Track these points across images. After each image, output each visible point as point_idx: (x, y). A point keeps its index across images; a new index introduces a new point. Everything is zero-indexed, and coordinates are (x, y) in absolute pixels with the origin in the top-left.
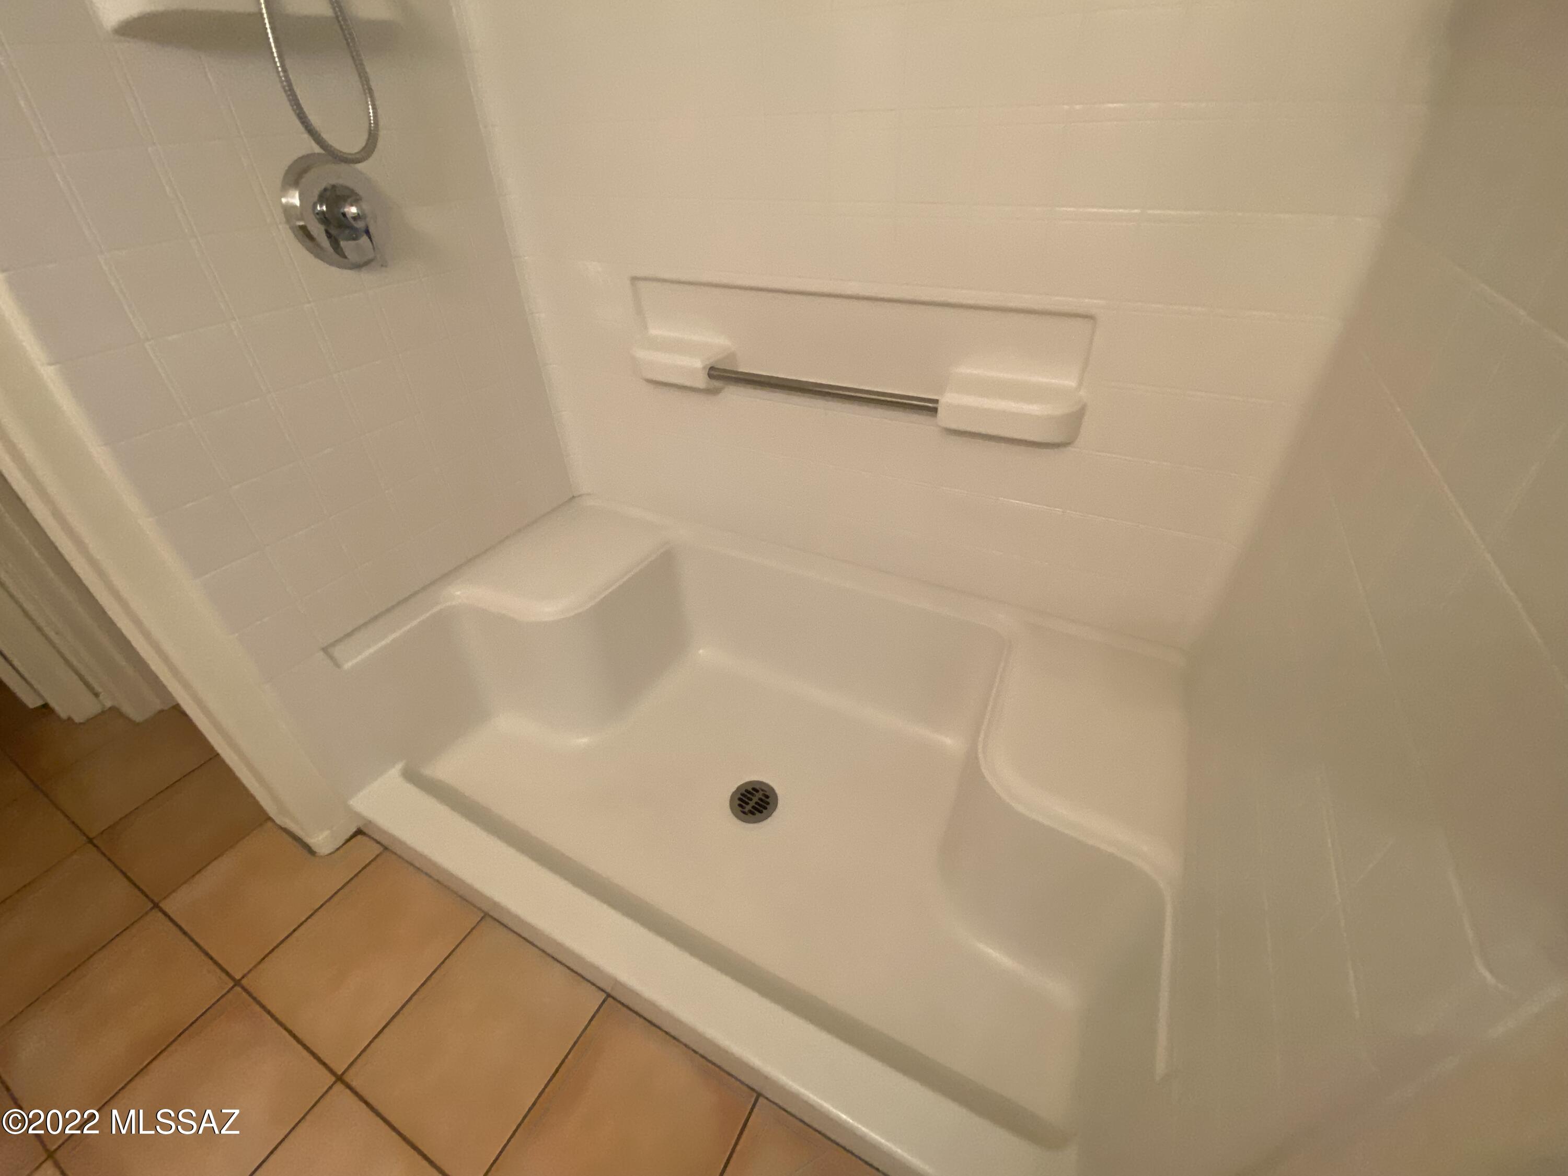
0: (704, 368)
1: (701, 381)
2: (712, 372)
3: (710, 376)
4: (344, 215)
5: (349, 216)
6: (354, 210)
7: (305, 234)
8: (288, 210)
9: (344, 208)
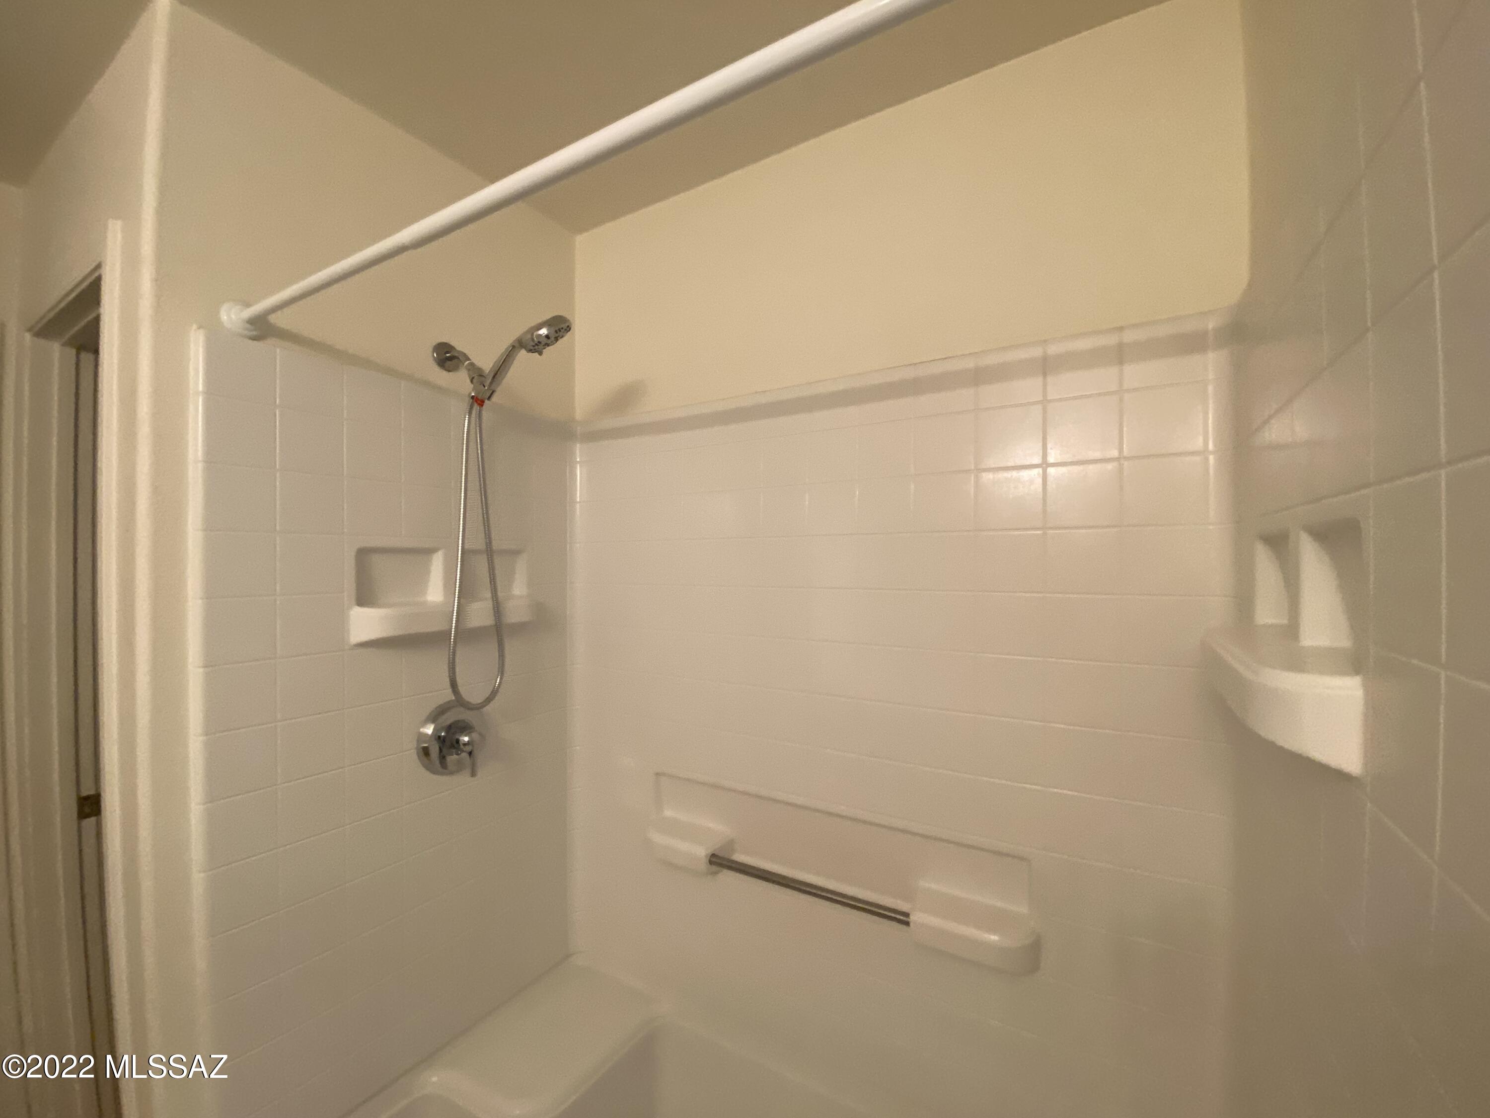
0: (706, 856)
1: (703, 865)
2: (714, 860)
3: (711, 863)
4: (458, 741)
5: (461, 743)
6: (466, 739)
7: (426, 752)
8: (421, 737)
9: (460, 736)
